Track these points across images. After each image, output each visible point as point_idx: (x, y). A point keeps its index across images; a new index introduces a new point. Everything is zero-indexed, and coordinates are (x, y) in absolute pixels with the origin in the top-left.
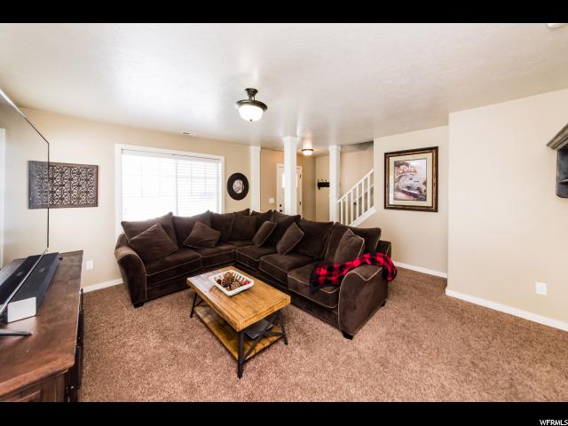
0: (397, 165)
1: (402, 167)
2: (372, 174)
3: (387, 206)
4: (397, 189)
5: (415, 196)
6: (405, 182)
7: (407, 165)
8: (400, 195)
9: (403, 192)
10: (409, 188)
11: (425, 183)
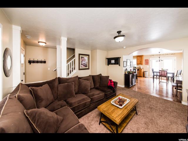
0: (82, 58)
1: (83, 58)
2: (74, 60)
3: (80, 69)
4: (82, 64)
5: (85, 66)
6: (83, 62)
7: (84, 58)
8: (82, 66)
9: (83, 65)
10: (84, 64)
11: (87, 63)
